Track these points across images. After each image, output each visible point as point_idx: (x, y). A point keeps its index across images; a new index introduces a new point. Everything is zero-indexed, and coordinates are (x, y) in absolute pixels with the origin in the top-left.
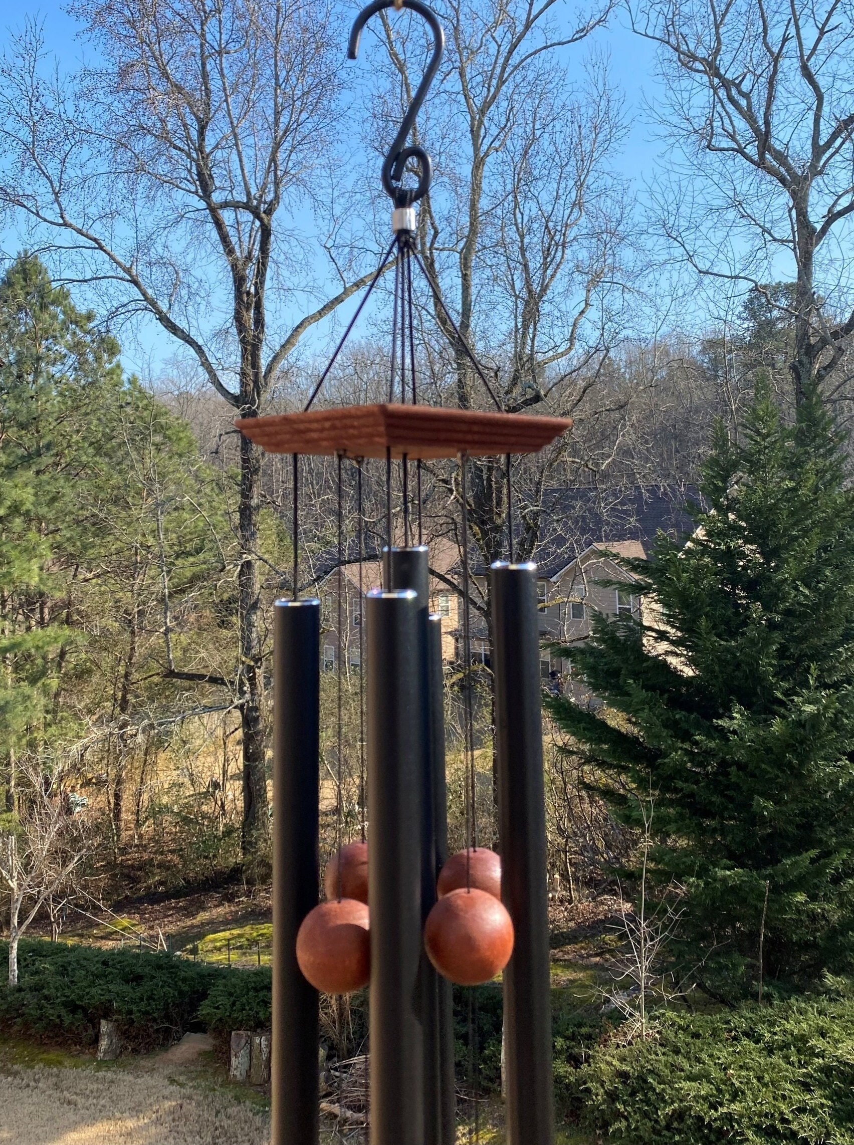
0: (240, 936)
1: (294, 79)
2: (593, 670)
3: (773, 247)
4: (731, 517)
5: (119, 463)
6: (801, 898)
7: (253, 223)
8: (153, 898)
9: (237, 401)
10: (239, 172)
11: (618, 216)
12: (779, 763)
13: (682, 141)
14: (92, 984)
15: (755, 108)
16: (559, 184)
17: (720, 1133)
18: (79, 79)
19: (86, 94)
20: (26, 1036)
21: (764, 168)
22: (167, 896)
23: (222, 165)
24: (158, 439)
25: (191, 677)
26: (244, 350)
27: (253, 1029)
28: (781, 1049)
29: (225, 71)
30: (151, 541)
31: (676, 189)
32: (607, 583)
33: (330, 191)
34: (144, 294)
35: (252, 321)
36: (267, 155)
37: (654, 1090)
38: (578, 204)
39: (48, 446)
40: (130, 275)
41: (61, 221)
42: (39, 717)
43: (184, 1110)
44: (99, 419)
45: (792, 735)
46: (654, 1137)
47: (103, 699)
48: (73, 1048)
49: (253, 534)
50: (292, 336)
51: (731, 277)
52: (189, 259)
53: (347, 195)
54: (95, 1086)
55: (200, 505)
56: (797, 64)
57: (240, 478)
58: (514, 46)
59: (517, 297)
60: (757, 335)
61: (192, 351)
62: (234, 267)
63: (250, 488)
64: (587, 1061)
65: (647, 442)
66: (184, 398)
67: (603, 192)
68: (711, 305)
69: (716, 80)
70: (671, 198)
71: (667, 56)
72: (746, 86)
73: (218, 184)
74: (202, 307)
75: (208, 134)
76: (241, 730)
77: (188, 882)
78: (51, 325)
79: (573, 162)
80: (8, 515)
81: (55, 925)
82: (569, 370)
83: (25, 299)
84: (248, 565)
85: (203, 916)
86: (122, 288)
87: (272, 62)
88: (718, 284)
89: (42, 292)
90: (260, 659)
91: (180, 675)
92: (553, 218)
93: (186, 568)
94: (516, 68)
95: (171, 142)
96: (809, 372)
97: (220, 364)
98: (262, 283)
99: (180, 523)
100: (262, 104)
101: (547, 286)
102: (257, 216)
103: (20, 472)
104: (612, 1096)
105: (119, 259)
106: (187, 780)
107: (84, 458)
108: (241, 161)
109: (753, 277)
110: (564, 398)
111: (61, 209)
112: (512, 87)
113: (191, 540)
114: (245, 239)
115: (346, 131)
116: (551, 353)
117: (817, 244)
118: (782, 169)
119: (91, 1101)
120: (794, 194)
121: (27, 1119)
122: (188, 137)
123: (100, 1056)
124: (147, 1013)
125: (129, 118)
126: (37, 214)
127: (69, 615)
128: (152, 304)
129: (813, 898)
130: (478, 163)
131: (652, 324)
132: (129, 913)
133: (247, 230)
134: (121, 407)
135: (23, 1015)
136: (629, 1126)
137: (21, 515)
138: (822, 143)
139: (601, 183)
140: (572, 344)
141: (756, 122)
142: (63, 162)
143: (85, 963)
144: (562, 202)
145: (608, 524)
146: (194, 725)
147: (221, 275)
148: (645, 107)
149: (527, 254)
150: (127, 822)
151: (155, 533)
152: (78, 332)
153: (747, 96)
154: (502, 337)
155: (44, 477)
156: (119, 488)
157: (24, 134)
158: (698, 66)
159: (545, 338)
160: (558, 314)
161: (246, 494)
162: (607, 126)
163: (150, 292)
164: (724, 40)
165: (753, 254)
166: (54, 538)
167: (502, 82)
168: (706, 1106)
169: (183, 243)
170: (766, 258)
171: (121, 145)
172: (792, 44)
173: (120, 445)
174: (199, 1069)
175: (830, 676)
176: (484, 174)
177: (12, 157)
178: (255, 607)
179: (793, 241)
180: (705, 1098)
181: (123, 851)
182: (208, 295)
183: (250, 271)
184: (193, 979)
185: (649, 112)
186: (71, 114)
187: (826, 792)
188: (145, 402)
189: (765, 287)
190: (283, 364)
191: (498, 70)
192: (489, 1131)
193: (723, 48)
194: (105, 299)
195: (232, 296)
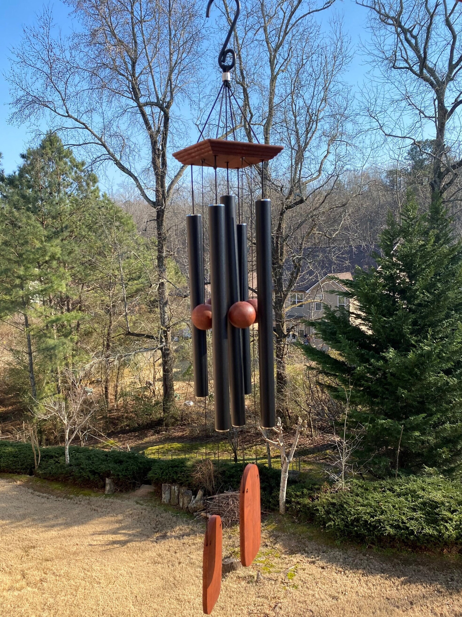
0: (162, 448)
1: (179, 35)
2: (324, 332)
3: (424, 120)
4: (394, 259)
5: (100, 236)
6: (417, 434)
7: (160, 113)
8: (124, 432)
9: (154, 205)
10: (153, 86)
11: (345, 105)
12: (411, 373)
13: (379, 64)
14: (101, 464)
15: (419, 45)
16: (315, 88)
17: (375, 527)
18: (71, 39)
19: (75, 47)
20: (74, 484)
21: (422, 78)
22: (130, 431)
23: (144, 83)
24: (117, 224)
25: (138, 335)
26: (157, 179)
27: (172, 483)
28: (404, 495)
29: (144, 32)
30: (117, 273)
31: (375, 90)
32: (332, 292)
33: (198, 95)
34: (108, 151)
35: (161, 164)
36: (167, 78)
37: (347, 510)
38: (324, 99)
39: (66, 227)
40: (101, 142)
41: (67, 115)
42: (69, 352)
43: (143, 514)
44: (90, 214)
45: (418, 360)
46: (346, 528)
47: (98, 345)
48: (95, 489)
49: (164, 270)
50: (180, 171)
51: (402, 137)
52: (129, 133)
53: (207, 97)
54: (105, 504)
55: (139, 256)
56: (443, 18)
57: (157, 243)
58: (293, 13)
59: (292, 149)
60: (414, 168)
61: (132, 180)
62: (151, 136)
63: (162, 248)
64: (317, 498)
65: (356, 223)
66: (128, 203)
67: (338, 93)
68: (391, 153)
69: (399, 29)
70: (372, 95)
71: (374, 16)
72: (415, 32)
73: (142, 93)
74: (137, 157)
75: (137, 66)
76: (161, 359)
77: (139, 425)
78: (65, 168)
79: (322, 77)
80: (50, 260)
81: (82, 442)
82: (318, 186)
83: (52, 155)
84: (162, 284)
85: (147, 439)
86: (98, 149)
87: (167, 26)
88: (395, 141)
89: (59, 151)
90: (169, 327)
91: (133, 334)
92: (311, 107)
93: (134, 285)
94: (293, 25)
95: (118, 72)
96: (439, 186)
97: (146, 186)
98: (165, 144)
99: (130, 264)
100: (163, 49)
101: (308, 143)
102: (162, 109)
103: (54, 240)
104: (328, 512)
105: (96, 133)
106: (137, 381)
107: (83, 233)
108: (153, 80)
109: (413, 137)
110: (315, 201)
111: (66, 108)
112: (291, 36)
113: (135, 273)
114: (156, 121)
115: (206, 63)
116: (309, 178)
117: (448, 119)
118: (432, 78)
119: (103, 510)
120: (437, 92)
121: (77, 516)
122: (127, 69)
123: (106, 492)
124: (126, 476)
125: (97, 60)
126: (55, 111)
127: (80, 307)
128: (112, 157)
129: (423, 434)
130: (273, 79)
131: (361, 162)
132: (114, 438)
133: (157, 117)
134: (99, 208)
135: (73, 475)
136: (335, 524)
137: (55, 260)
138: (454, 63)
139: (336, 87)
140: (320, 173)
141: (419, 52)
142: (66, 83)
143: (98, 455)
144: (316, 98)
145: (335, 264)
146: (140, 357)
147: (145, 140)
148: (361, 46)
149: (298, 126)
150: (111, 399)
151: (118, 269)
152: (78, 172)
153: (415, 37)
154: (284, 170)
155: (66, 242)
156: (100, 248)
157: (46, 69)
158: (390, 21)
159: (307, 170)
160: (313, 158)
161: (160, 251)
162: (340, 57)
163: (111, 150)
164: (404, 5)
165: (414, 124)
166: (71, 271)
167: (286, 34)
168: (369, 516)
169: (126, 125)
170: (420, 127)
171: (94, 74)
172: (441, 8)
173: (100, 226)
174: (149, 498)
175: (438, 335)
176: (276, 84)
177: (41, 81)
178: (166, 303)
179: (435, 117)
180: (369, 514)
181: (110, 411)
182: (139, 151)
183: (159, 138)
184: (144, 463)
185: (362, 48)
186: (68, 58)
187: (432, 387)
188: (111, 205)
189: (419, 142)
190: (176, 186)
191: (284, 27)
192: (274, 525)
193: (404, 11)
194: (90, 154)
195: (151, 151)
